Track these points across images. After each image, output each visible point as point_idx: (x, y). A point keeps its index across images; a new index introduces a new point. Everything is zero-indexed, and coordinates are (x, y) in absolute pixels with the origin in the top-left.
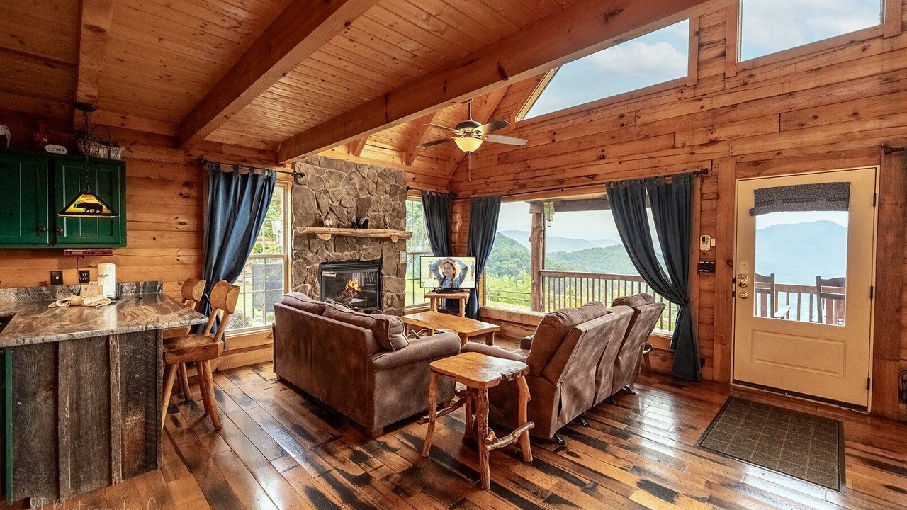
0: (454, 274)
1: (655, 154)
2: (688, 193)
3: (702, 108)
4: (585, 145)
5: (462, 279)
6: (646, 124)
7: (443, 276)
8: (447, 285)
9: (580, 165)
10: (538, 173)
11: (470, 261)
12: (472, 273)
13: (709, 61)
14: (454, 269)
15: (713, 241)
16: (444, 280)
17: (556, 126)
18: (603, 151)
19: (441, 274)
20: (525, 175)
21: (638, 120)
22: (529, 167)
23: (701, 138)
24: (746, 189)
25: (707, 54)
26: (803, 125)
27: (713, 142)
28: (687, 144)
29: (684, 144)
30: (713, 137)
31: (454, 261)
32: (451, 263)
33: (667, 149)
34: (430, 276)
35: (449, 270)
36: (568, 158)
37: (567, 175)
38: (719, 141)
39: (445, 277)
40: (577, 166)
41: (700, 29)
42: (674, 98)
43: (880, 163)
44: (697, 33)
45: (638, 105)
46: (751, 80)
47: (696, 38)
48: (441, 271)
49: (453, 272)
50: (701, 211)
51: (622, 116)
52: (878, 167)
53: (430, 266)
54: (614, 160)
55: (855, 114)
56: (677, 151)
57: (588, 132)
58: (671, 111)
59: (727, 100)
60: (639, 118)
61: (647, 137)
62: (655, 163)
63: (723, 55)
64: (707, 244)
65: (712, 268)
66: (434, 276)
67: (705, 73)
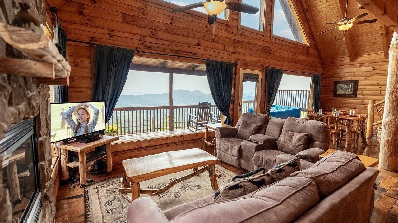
0: (88, 120)
3: (232, 37)
5: (95, 123)
6: (215, 36)
7: (77, 124)
8: (82, 132)
9: (187, 45)
11: (100, 106)
12: (103, 115)
13: (234, 19)
14: (88, 114)
15: (234, 90)
16: (79, 127)
17: (173, 15)
18: (199, 41)
19: (75, 121)
22: (153, 35)
23: (232, 50)
25: (234, 16)
26: (252, 55)
29: (227, 50)
30: (235, 50)
31: (87, 107)
32: (84, 109)
33: (222, 50)
34: (63, 125)
35: (83, 116)
38: (236, 53)
39: (79, 123)
42: (224, 28)
48: (75, 118)
49: (87, 117)
51: (206, 26)
52: (262, 71)
53: (62, 114)
56: (225, 52)
58: (223, 34)
59: (238, 38)
63: (237, 20)
65: (233, 101)
66: (67, 125)
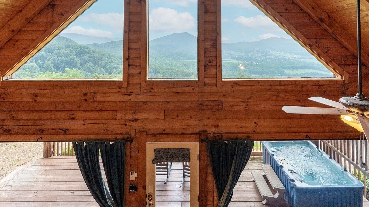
1: (104, 122)
2: (123, 153)
3: (130, 100)
4: (60, 108)
6: (100, 102)
9: (56, 121)
10: (22, 123)
13: (133, 75)
15: (136, 174)
17: (37, 91)
18: (73, 114)
20: (10, 123)
21: (95, 99)
22: (13, 117)
23: (130, 117)
24: (151, 148)
25: (132, 71)
26: (173, 118)
27: (136, 120)
28: (123, 118)
29: (121, 119)
30: (136, 117)
33: (112, 119)
36: (48, 115)
37: (46, 127)
38: (138, 120)
40: (54, 121)
41: (129, 56)
42: (116, 90)
43: (199, 142)
44: (127, 59)
45: (95, 90)
46: (153, 91)
47: (127, 62)
50: (131, 157)
51: (85, 94)
52: (199, 143)
54: (80, 121)
55: (191, 117)
56: (118, 122)
57: (63, 100)
58: (114, 98)
59: (141, 98)
60: (96, 98)
61: (100, 110)
62: (105, 127)
63: (140, 73)
64: (133, 177)
65: (136, 189)
67: (131, 81)
